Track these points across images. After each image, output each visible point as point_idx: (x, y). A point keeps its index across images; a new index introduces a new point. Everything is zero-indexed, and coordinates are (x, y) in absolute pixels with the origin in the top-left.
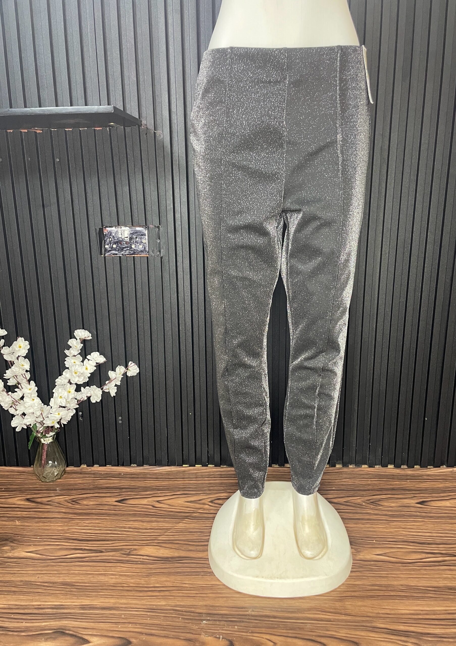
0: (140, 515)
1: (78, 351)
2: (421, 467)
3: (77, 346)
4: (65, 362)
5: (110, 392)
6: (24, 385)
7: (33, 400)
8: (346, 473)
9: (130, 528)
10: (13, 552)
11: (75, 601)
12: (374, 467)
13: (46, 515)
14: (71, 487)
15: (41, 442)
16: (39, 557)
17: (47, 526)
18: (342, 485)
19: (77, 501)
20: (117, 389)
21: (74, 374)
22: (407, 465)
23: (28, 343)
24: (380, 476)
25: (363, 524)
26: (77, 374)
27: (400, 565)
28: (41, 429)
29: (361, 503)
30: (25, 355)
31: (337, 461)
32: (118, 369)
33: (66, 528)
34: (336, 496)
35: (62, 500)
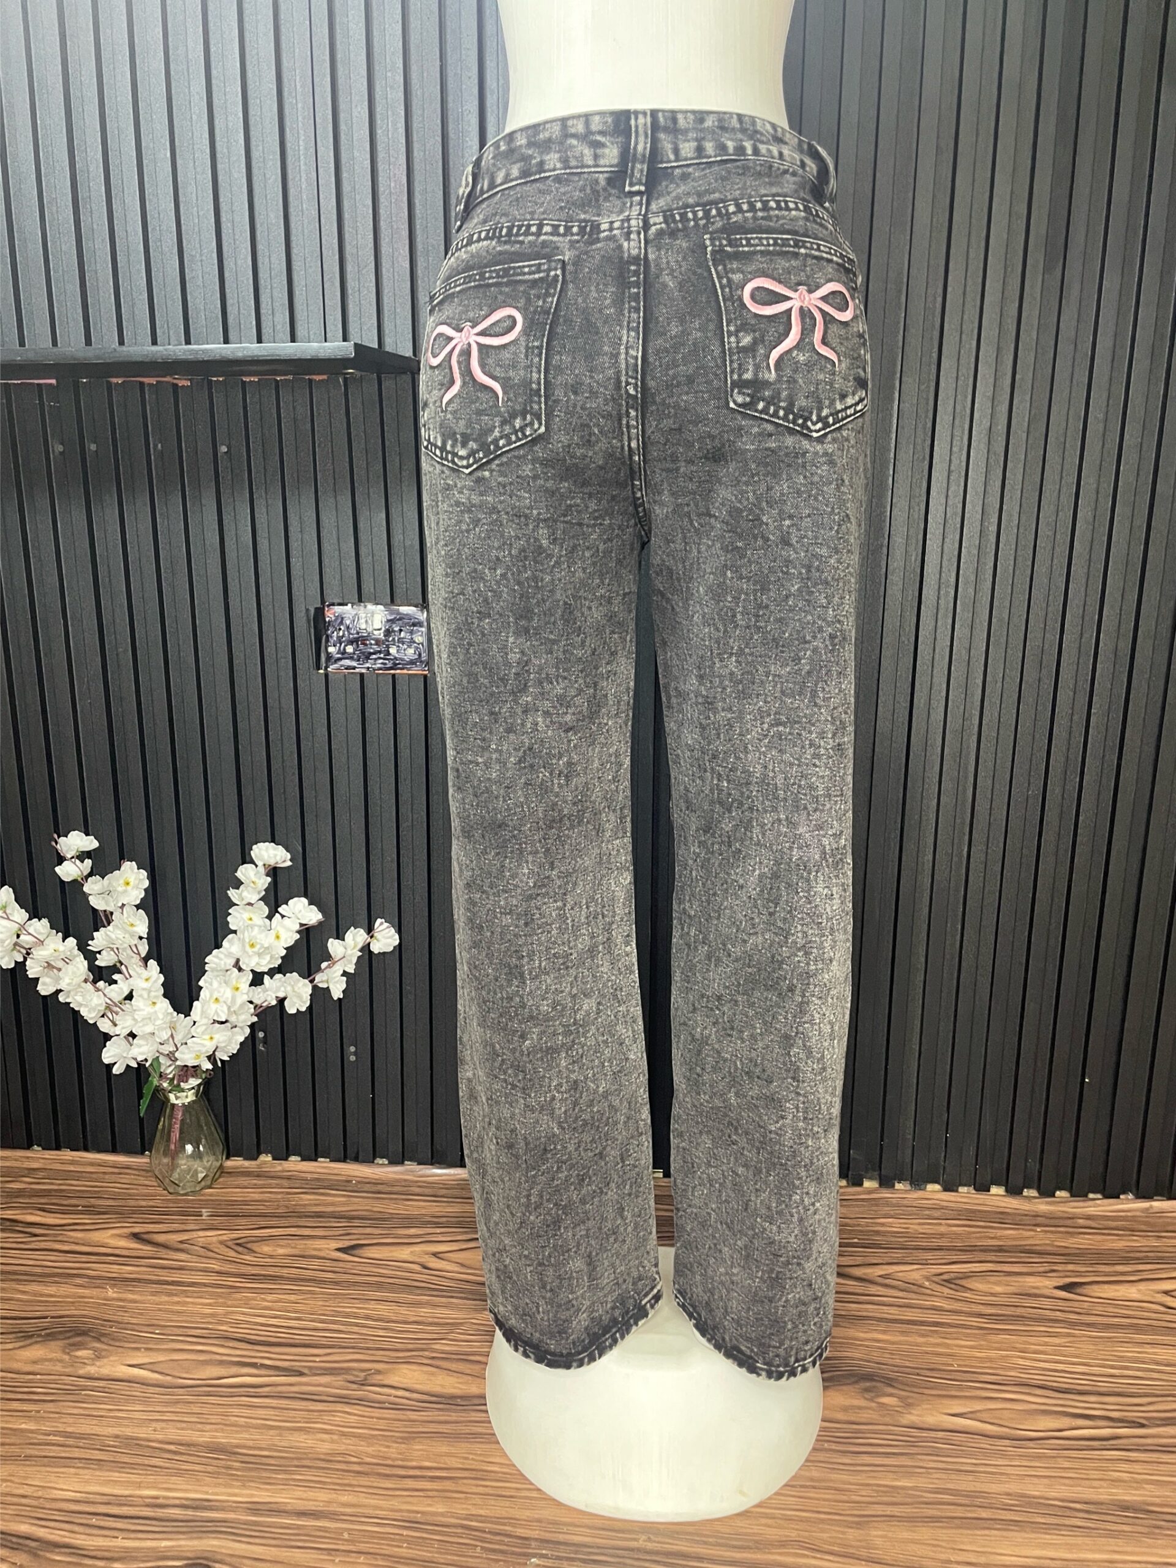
0: (392, 1287)
1: (259, 893)
2: (1072, 1196)
3: (257, 881)
4: (229, 919)
5: (331, 988)
6: (134, 970)
7: (154, 1003)
8: (887, 1202)
9: (367, 1317)
10: (98, 1363)
11: (237, 1491)
12: (957, 1191)
13: (176, 1277)
14: (236, 1209)
15: (168, 1100)
16: (157, 1380)
17: (178, 1303)
18: (877, 1233)
19: (249, 1246)
20: (347, 982)
21: (248, 948)
22: (1039, 1190)
23: (146, 874)
24: (970, 1215)
25: (923, 1336)
26: (256, 949)
27: (1007, 1442)
28: (170, 1070)
29: (919, 1282)
30: (138, 902)
31: (867, 1171)
32: (349, 935)
33: (220, 1310)
34: (859, 1260)
35: (214, 1239)
